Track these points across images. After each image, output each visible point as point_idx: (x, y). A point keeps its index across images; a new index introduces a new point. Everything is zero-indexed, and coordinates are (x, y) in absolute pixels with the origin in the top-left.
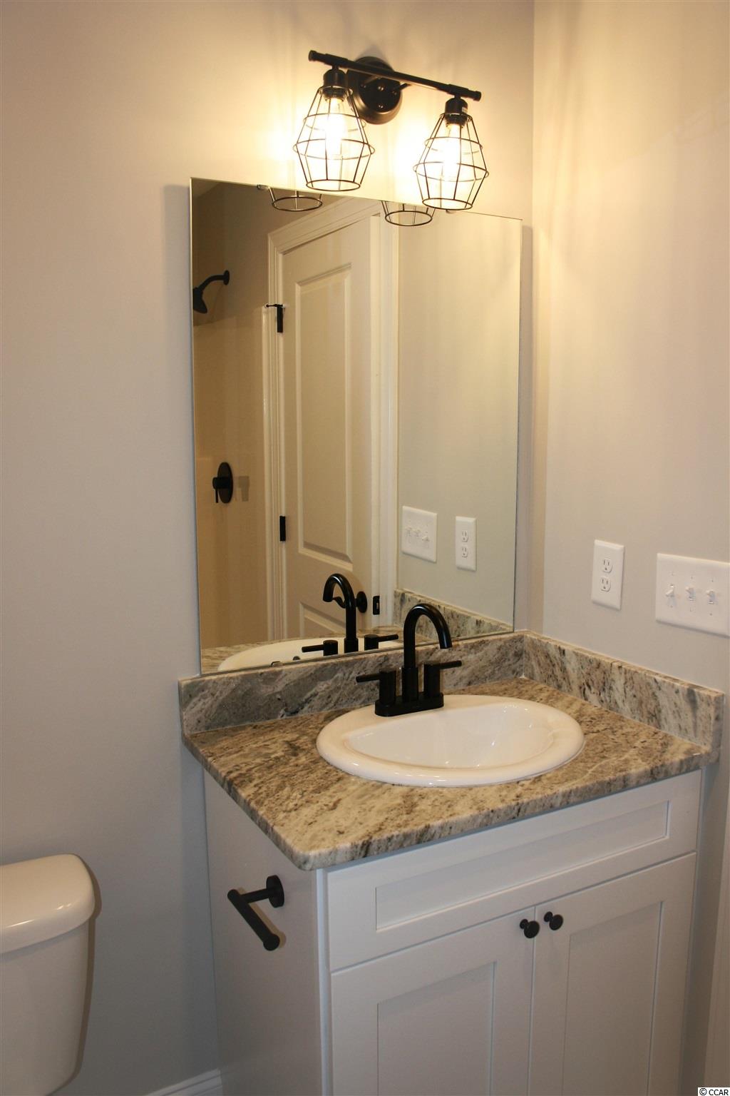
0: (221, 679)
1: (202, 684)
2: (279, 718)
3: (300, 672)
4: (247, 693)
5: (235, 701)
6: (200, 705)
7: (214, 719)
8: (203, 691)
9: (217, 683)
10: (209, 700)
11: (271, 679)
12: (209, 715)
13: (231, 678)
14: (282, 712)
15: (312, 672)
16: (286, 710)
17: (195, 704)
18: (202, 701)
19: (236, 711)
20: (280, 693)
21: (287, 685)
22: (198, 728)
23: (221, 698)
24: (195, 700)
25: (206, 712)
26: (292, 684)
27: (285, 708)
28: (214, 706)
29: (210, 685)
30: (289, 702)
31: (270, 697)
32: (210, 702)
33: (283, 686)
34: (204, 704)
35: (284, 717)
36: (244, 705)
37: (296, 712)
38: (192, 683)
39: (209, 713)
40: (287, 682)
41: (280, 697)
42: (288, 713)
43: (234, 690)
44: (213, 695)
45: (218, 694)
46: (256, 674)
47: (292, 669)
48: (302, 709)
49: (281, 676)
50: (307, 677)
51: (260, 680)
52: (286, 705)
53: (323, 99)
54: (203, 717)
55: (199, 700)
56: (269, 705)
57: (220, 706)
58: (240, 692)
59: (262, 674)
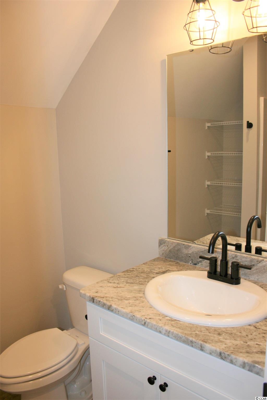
0: (170, 241)
1: (164, 241)
2: (189, 264)
3: (198, 249)
4: (179, 250)
5: (174, 251)
6: (164, 248)
7: (167, 255)
8: (165, 243)
9: (169, 242)
10: (166, 248)
11: (187, 247)
12: (166, 253)
13: (173, 242)
14: (191, 262)
15: (203, 250)
16: (192, 262)
17: (162, 248)
18: (164, 247)
19: (175, 255)
20: (190, 254)
21: (193, 252)
22: (163, 256)
23: (170, 248)
24: (162, 246)
25: (165, 251)
26: (195, 252)
27: (192, 261)
28: (168, 250)
29: (167, 242)
30: (193, 259)
31: (187, 254)
32: (167, 248)
33: (192, 252)
34: (165, 248)
35: (191, 264)
36: (177, 254)
37: (196, 264)
38: (162, 239)
39: (166, 252)
40: (193, 251)
41: (190, 256)
42: (193, 264)
43: (174, 247)
44: (168, 246)
45: (169, 246)
46: (182, 244)
47: (195, 246)
48: (198, 264)
49: (191, 248)
50: (201, 252)
51: (183, 246)
52: (192, 260)
53: (196, 4)
54: (164, 253)
55: (163, 246)
56: (186, 257)
57: (170, 251)
58: (176, 248)
59: (184, 244)
